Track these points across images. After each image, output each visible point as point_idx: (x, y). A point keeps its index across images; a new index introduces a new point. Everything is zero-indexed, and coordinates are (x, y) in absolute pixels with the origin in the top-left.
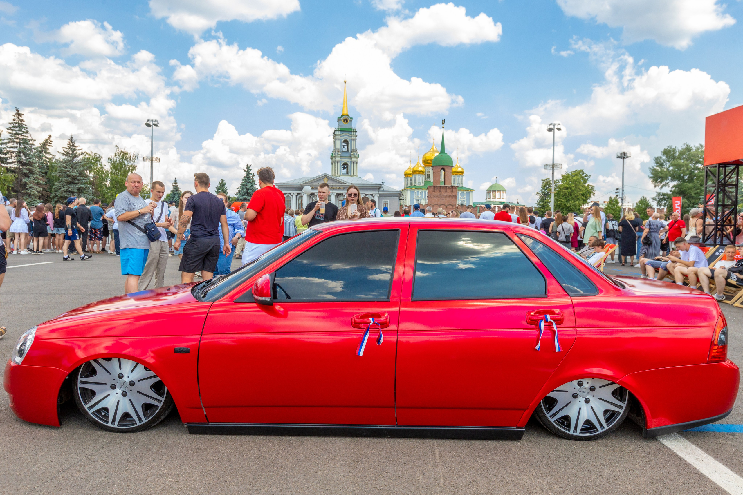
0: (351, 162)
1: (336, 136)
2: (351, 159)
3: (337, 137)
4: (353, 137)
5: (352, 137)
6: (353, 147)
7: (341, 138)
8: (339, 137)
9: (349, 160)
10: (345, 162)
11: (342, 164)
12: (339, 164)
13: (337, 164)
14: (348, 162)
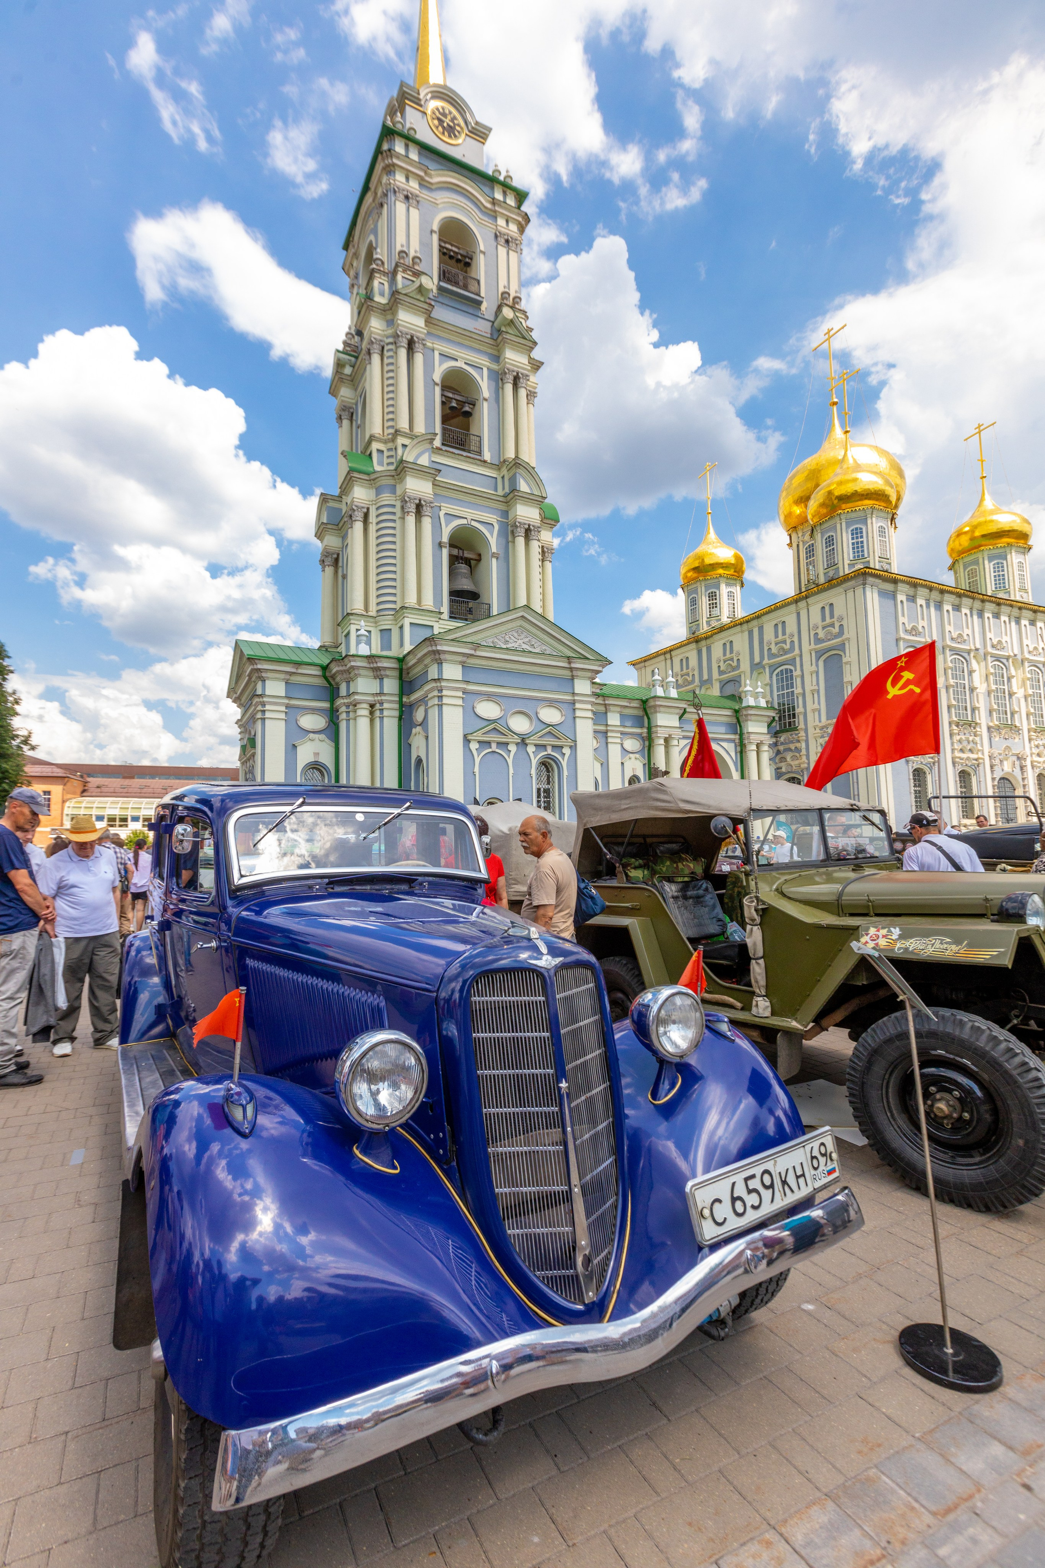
0: (498, 377)
1: (390, 170)
2: (497, 358)
3: (400, 178)
4: (501, 222)
5: (494, 216)
6: (502, 282)
7: (425, 194)
8: (414, 185)
9: (484, 361)
10: (460, 364)
11: (437, 377)
12: (419, 358)
13: (403, 353)
14: (478, 368)
